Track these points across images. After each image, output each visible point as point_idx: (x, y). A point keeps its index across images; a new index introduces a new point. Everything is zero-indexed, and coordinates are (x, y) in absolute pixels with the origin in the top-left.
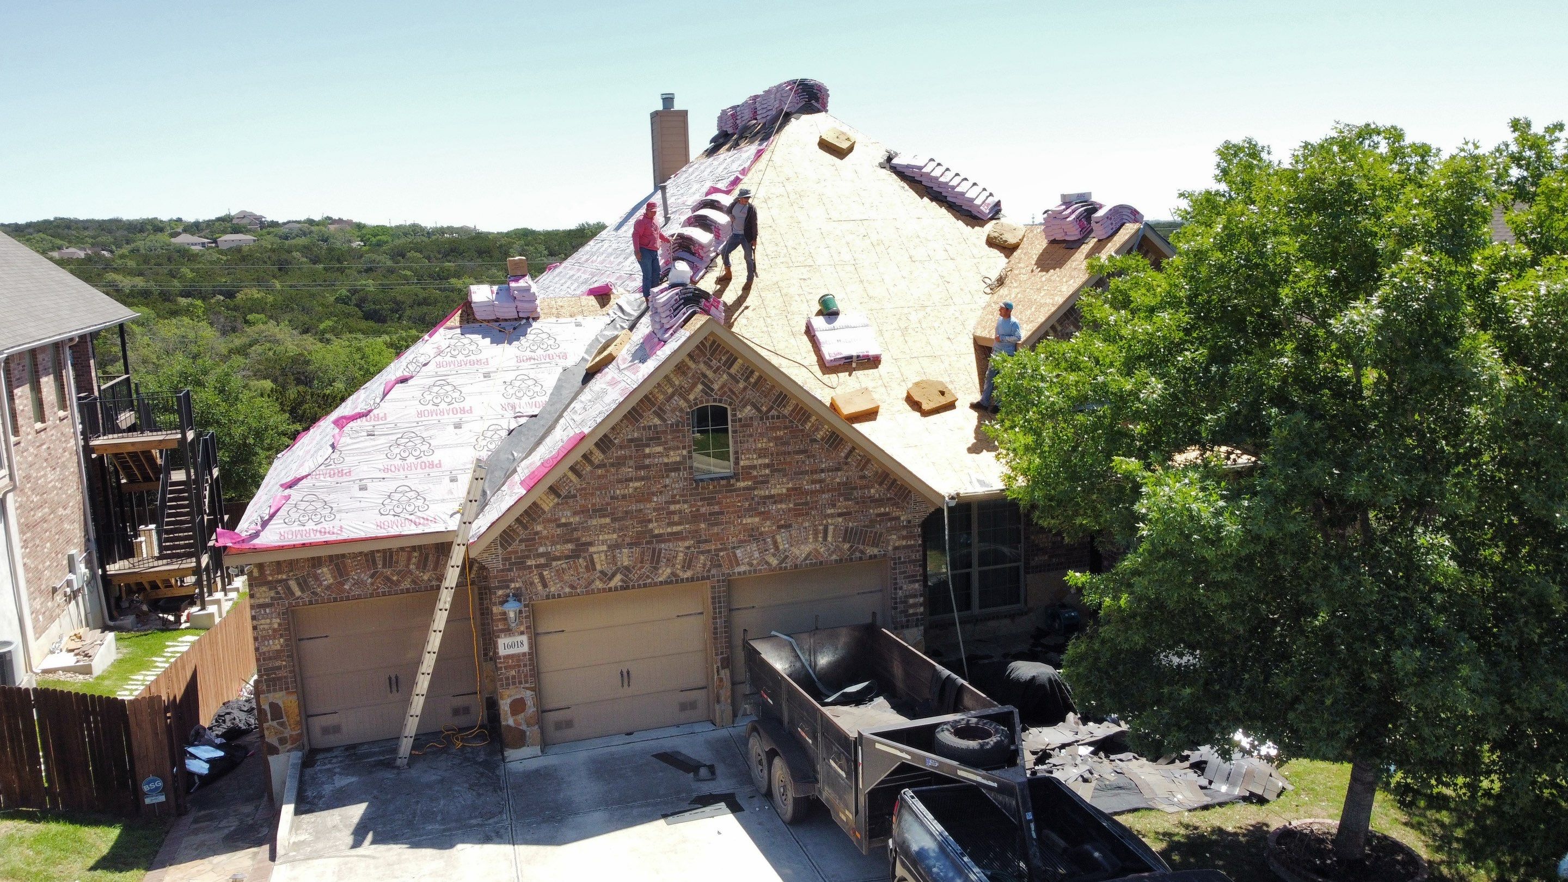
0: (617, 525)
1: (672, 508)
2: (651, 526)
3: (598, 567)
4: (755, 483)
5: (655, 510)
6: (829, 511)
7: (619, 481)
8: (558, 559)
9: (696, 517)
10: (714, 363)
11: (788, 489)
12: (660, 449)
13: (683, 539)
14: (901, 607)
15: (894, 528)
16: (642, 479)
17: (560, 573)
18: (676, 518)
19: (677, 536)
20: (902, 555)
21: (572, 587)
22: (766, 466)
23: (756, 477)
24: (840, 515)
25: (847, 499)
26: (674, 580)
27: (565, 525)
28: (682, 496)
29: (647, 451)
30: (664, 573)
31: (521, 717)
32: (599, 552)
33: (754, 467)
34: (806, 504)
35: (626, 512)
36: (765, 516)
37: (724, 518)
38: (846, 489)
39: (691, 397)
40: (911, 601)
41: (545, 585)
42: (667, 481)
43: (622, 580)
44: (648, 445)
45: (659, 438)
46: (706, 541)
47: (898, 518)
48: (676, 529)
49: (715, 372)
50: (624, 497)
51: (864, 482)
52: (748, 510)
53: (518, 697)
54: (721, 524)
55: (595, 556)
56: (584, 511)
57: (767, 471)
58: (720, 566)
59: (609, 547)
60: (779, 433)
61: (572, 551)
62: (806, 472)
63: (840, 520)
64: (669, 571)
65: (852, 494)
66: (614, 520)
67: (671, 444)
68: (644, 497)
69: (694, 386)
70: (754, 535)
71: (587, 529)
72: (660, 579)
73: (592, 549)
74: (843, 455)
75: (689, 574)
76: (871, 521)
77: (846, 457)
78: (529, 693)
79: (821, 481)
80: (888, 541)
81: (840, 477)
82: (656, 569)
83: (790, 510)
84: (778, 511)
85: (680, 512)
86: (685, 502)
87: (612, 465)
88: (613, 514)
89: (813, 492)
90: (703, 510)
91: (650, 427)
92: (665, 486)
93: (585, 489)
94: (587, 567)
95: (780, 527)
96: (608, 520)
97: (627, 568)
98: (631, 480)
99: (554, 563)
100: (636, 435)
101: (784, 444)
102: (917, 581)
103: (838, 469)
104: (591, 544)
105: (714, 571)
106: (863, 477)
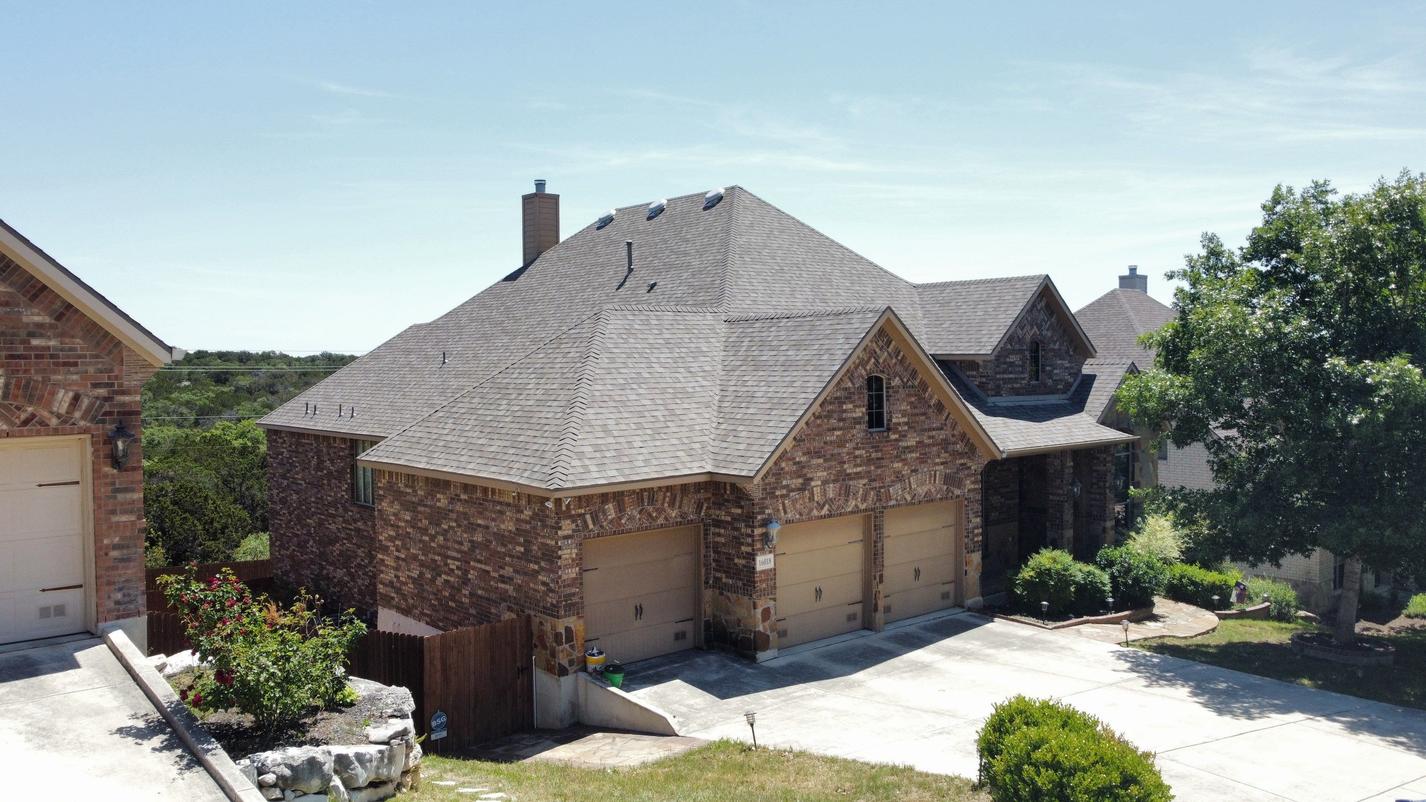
0: (826, 465)
1: (857, 453)
2: (846, 466)
3: (816, 499)
4: (900, 436)
5: (848, 454)
6: (937, 460)
7: (829, 430)
8: (793, 490)
9: (869, 461)
10: (880, 343)
11: (917, 442)
12: (850, 406)
13: (862, 478)
14: (971, 535)
15: (968, 476)
16: (840, 429)
17: (794, 502)
18: (858, 461)
19: (858, 476)
20: (971, 495)
21: (801, 514)
22: (906, 423)
23: (900, 432)
24: (942, 463)
25: (946, 452)
26: (856, 511)
27: (799, 463)
28: (862, 444)
29: (844, 407)
30: (852, 504)
31: (767, 624)
32: (817, 486)
33: (899, 424)
34: (925, 454)
35: (832, 455)
36: (904, 461)
37: (884, 462)
38: (945, 444)
39: (868, 368)
40: (976, 531)
41: (785, 512)
42: (855, 431)
43: (829, 510)
44: (844, 403)
45: (850, 398)
46: (874, 480)
47: (969, 468)
48: (859, 469)
49: (881, 349)
50: (831, 442)
51: (953, 439)
52: (897, 457)
53: (766, 606)
54: (882, 467)
55: (815, 489)
56: (808, 453)
57: (906, 428)
58: (881, 500)
59: (822, 482)
60: (913, 399)
61: (802, 484)
62: (925, 430)
63: (942, 467)
64: (854, 503)
65: (947, 448)
66: (825, 461)
67: (858, 403)
68: (841, 443)
69: (869, 359)
70: (899, 477)
71: (810, 467)
72: (849, 509)
73: (813, 484)
74: (944, 418)
75: (863, 507)
76: (958, 469)
77: (946, 420)
78: (772, 603)
79: (932, 437)
80: (965, 485)
81: (942, 435)
82: (847, 501)
83: (917, 458)
84: (911, 458)
85: (861, 456)
86: (863, 448)
87: (826, 417)
88: (824, 456)
89: (929, 445)
90: (874, 455)
91: (846, 389)
92: (853, 436)
93: (809, 435)
94: (809, 498)
95: (912, 471)
96: (821, 461)
97: (831, 499)
98: (834, 429)
99: (792, 494)
100: (838, 394)
101: (915, 407)
102: (979, 516)
103: (942, 429)
104: (811, 479)
105: (878, 505)
106: (953, 436)
